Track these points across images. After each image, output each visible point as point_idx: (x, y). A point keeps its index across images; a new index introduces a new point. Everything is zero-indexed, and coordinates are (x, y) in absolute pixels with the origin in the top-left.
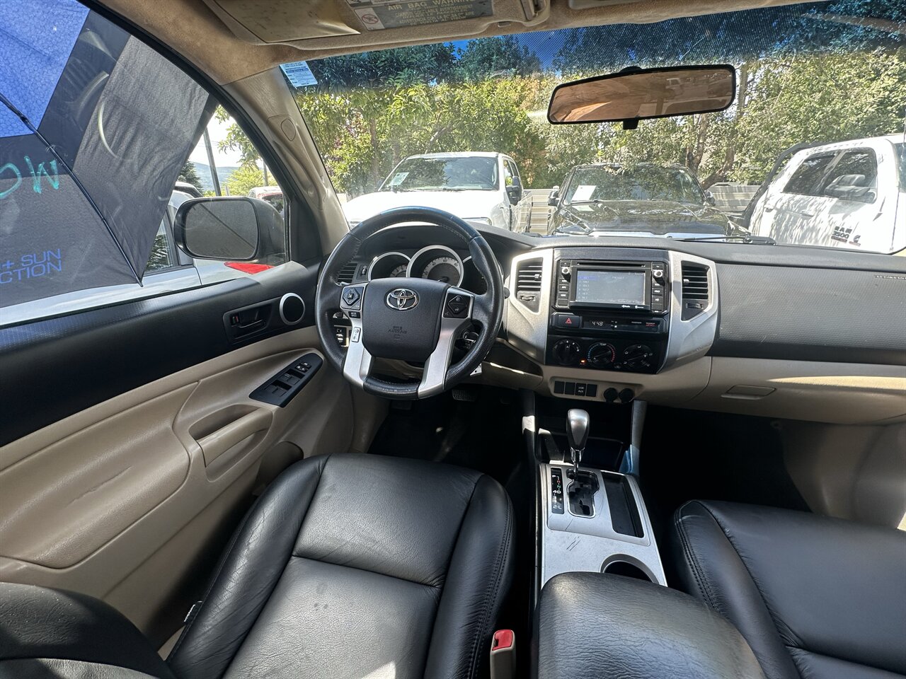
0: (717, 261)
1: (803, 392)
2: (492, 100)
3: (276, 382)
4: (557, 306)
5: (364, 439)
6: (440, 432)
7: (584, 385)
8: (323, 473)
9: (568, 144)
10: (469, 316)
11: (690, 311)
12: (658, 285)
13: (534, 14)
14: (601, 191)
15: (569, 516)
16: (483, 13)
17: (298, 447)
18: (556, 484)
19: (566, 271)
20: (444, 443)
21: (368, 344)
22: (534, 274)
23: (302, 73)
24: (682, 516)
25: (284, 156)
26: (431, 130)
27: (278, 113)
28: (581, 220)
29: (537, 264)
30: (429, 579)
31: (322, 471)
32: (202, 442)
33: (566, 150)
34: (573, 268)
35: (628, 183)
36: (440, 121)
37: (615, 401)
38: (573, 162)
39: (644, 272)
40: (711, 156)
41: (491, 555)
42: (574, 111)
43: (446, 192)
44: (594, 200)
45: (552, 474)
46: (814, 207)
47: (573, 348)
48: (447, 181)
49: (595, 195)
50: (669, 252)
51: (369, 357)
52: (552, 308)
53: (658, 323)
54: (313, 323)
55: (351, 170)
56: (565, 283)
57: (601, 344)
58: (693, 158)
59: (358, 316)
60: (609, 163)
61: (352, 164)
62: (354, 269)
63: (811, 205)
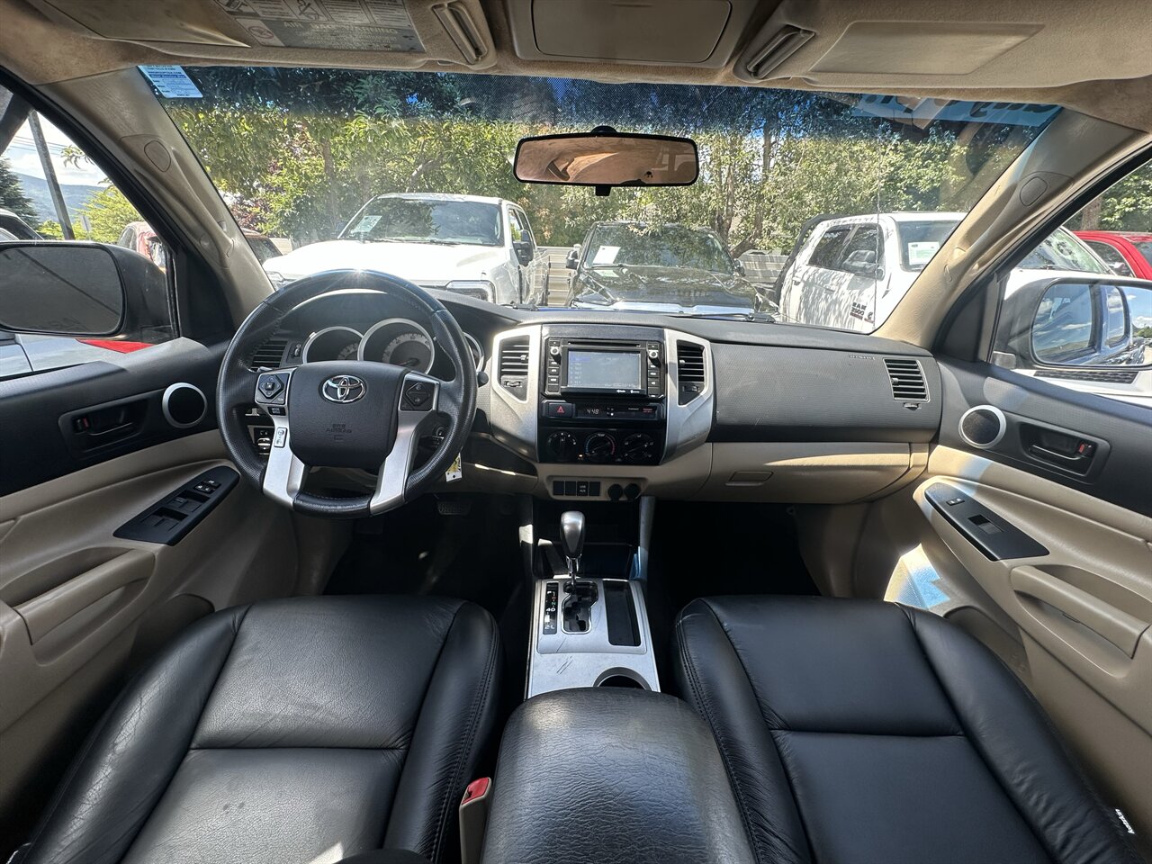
0: (712, 341)
1: (806, 474)
2: (493, 132)
3: (163, 511)
4: (547, 393)
5: (315, 577)
6: (423, 559)
7: (585, 483)
8: (242, 630)
9: (587, 195)
10: (434, 408)
11: (687, 395)
12: (654, 366)
13: (475, 57)
14: (627, 253)
15: (563, 636)
16: (412, 49)
17: (206, 600)
18: (551, 601)
19: (555, 351)
20: (430, 572)
21: (298, 449)
22: (519, 355)
23: (176, 80)
24: (683, 616)
25: (156, 191)
26: (412, 161)
27: (140, 132)
28: (603, 287)
29: (523, 342)
30: (390, 742)
31: (238, 629)
32: (22, 609)
33: (585, 202)
34: (563, 348)
35: (655, 246)
36: (424, 150)
37: (621, 499)
38: (594, 217)
39: (639, 352)
40: (742, 221)
41: (470, 696)
42: (578, 160)
43: (434, 246)
44: (617, 266)
45: (547, 591)
46: (835, 281)
47: (568, 441)
48: (436, 230)
49: (619, 257)
50: (665, 330)
51: (301, 466)
52: (541, 395)
53: (654, 408)
54: (216, 426)
55: (297, 206)
56: (554, 366)
57: (599, 435)
58: (723, 222)
59: (282, 412)
60: (634, 221)
61: (298, 197)
62: (283, 348)
63: (833, 279)
